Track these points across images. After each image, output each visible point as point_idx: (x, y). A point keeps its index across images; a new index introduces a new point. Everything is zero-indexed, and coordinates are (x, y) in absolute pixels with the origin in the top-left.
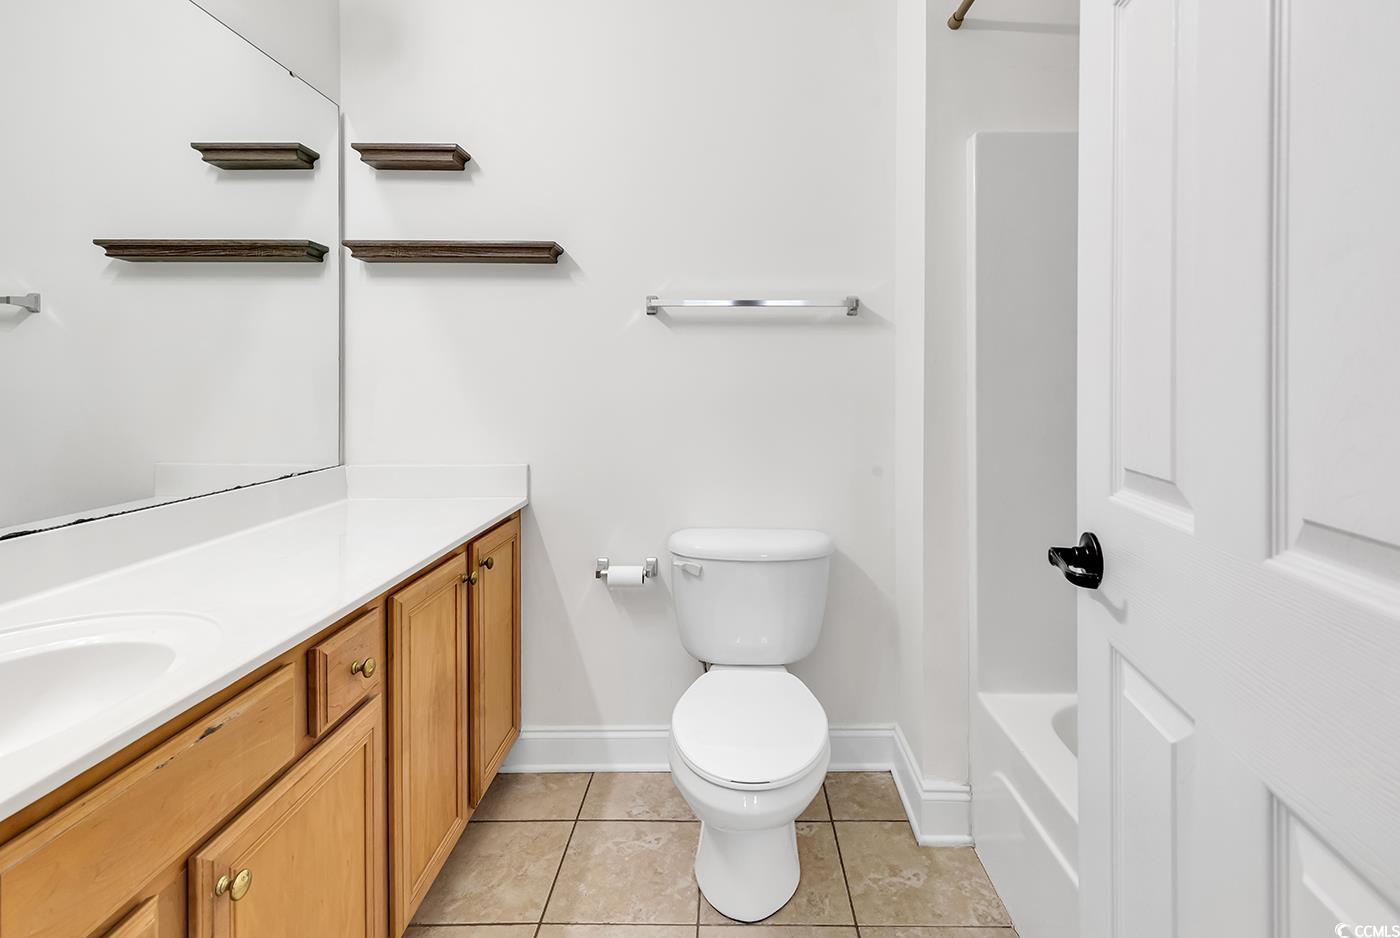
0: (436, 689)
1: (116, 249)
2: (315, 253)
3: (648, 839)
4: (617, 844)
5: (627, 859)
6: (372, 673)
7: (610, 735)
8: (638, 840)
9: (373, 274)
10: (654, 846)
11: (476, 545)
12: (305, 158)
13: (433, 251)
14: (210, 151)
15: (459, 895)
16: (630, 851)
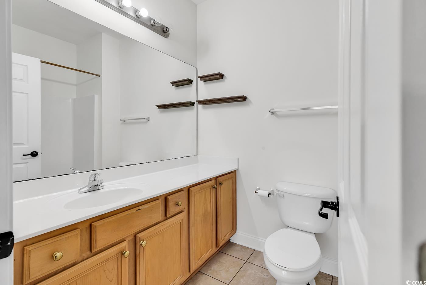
0: (204, 214)
1: (159, 107)
2: (192, 104)
3: (264, 274)
4: (255, 272)
5: (256, 277)
6: (180, 205)
7: (260, 240)
8: (261, 273)
9: (204, 108)
10: (265, 277)
11: (218, 179)
12: (190, 82)
13: (215, 101)
14: (173, 83)
15: (212, 269)
16: (258, 276)
